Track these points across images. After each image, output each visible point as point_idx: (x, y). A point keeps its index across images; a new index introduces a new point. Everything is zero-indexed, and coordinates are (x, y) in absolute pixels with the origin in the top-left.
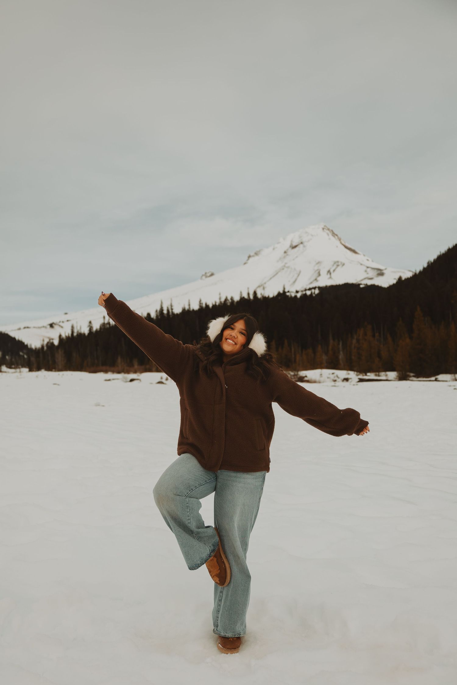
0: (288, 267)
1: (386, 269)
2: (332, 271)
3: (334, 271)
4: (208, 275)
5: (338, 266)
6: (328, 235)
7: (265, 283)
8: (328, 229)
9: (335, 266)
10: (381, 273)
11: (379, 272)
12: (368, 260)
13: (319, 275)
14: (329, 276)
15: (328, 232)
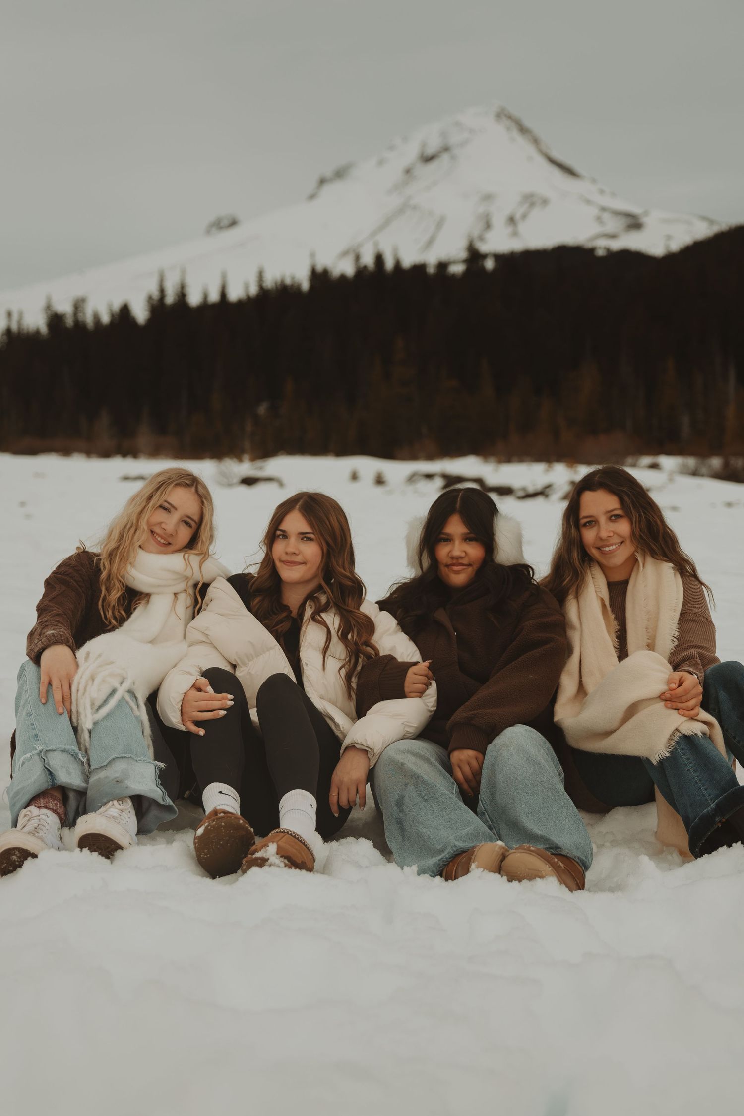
0: (415, 208)
1: (646, 213)
2: (518, 216)
3: (524, 216)
4: (226, 222)
5: (532, 205)
6: (508, 129)
7: (360, 245)
8: (510, 117)
9: (526, 206)
10: (634, 224)
11: (629, 221)
12: (602, 192)
13: (488, 226)
14: (510, 229)
15: (508, 122)
